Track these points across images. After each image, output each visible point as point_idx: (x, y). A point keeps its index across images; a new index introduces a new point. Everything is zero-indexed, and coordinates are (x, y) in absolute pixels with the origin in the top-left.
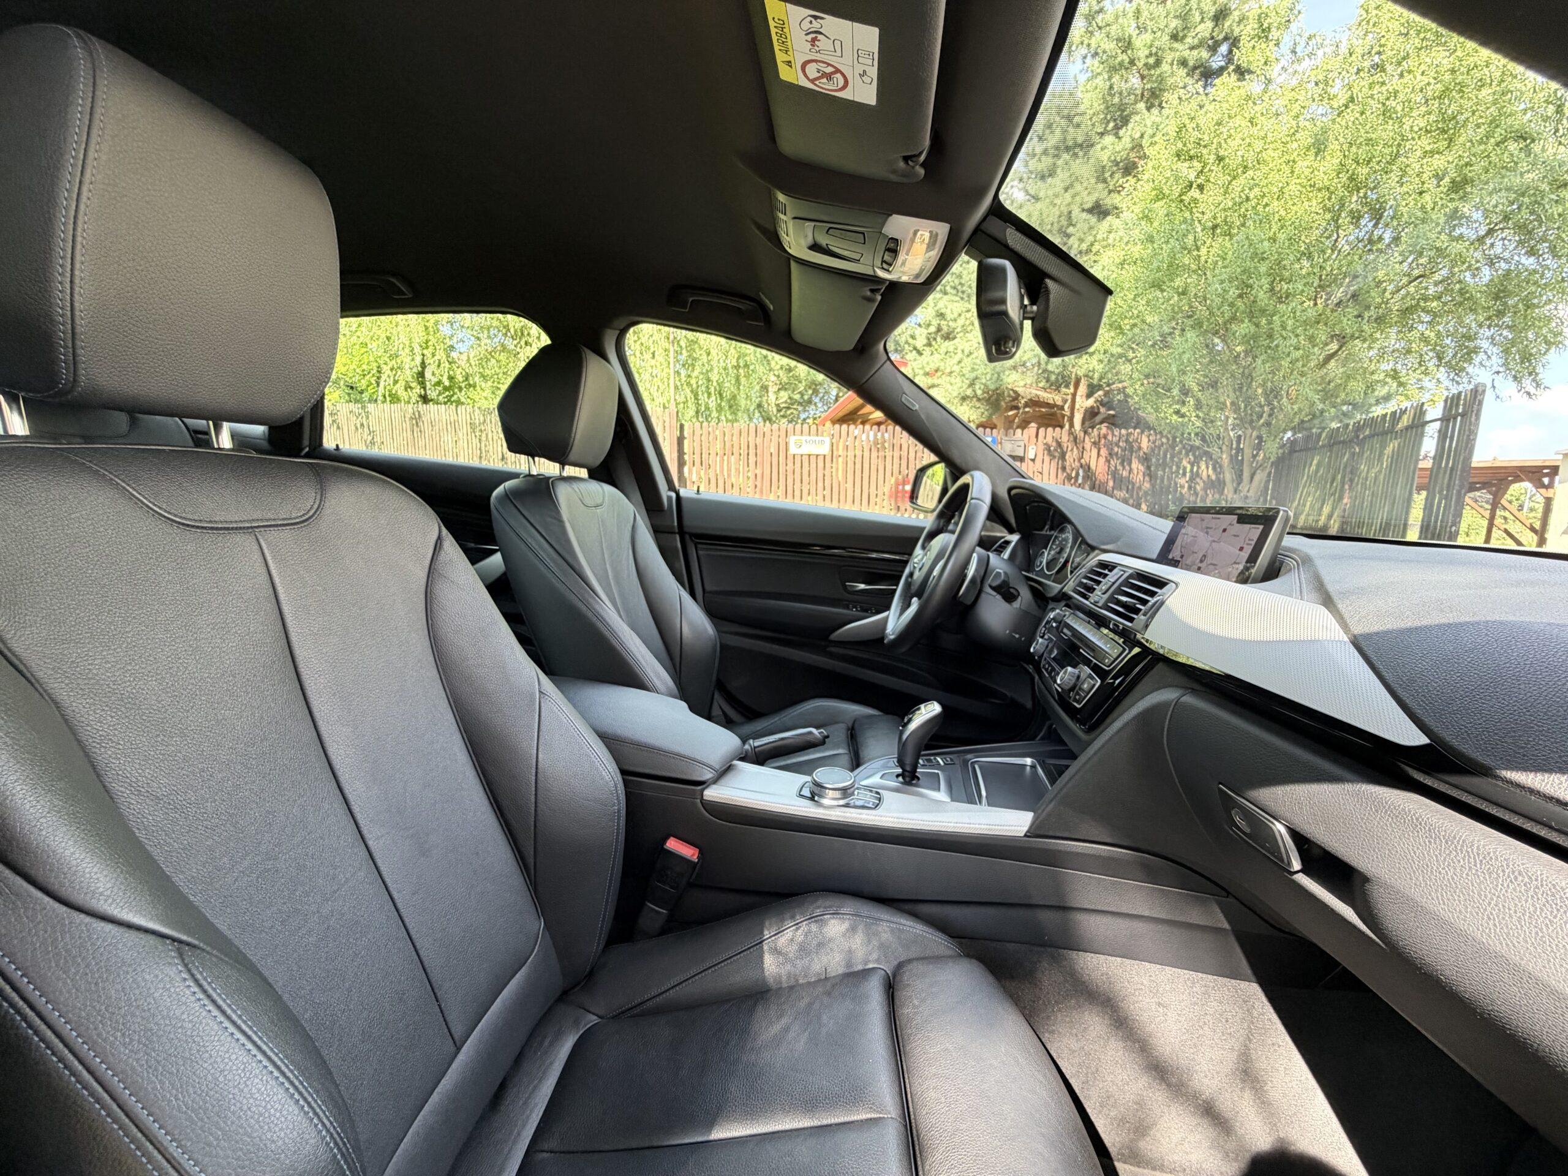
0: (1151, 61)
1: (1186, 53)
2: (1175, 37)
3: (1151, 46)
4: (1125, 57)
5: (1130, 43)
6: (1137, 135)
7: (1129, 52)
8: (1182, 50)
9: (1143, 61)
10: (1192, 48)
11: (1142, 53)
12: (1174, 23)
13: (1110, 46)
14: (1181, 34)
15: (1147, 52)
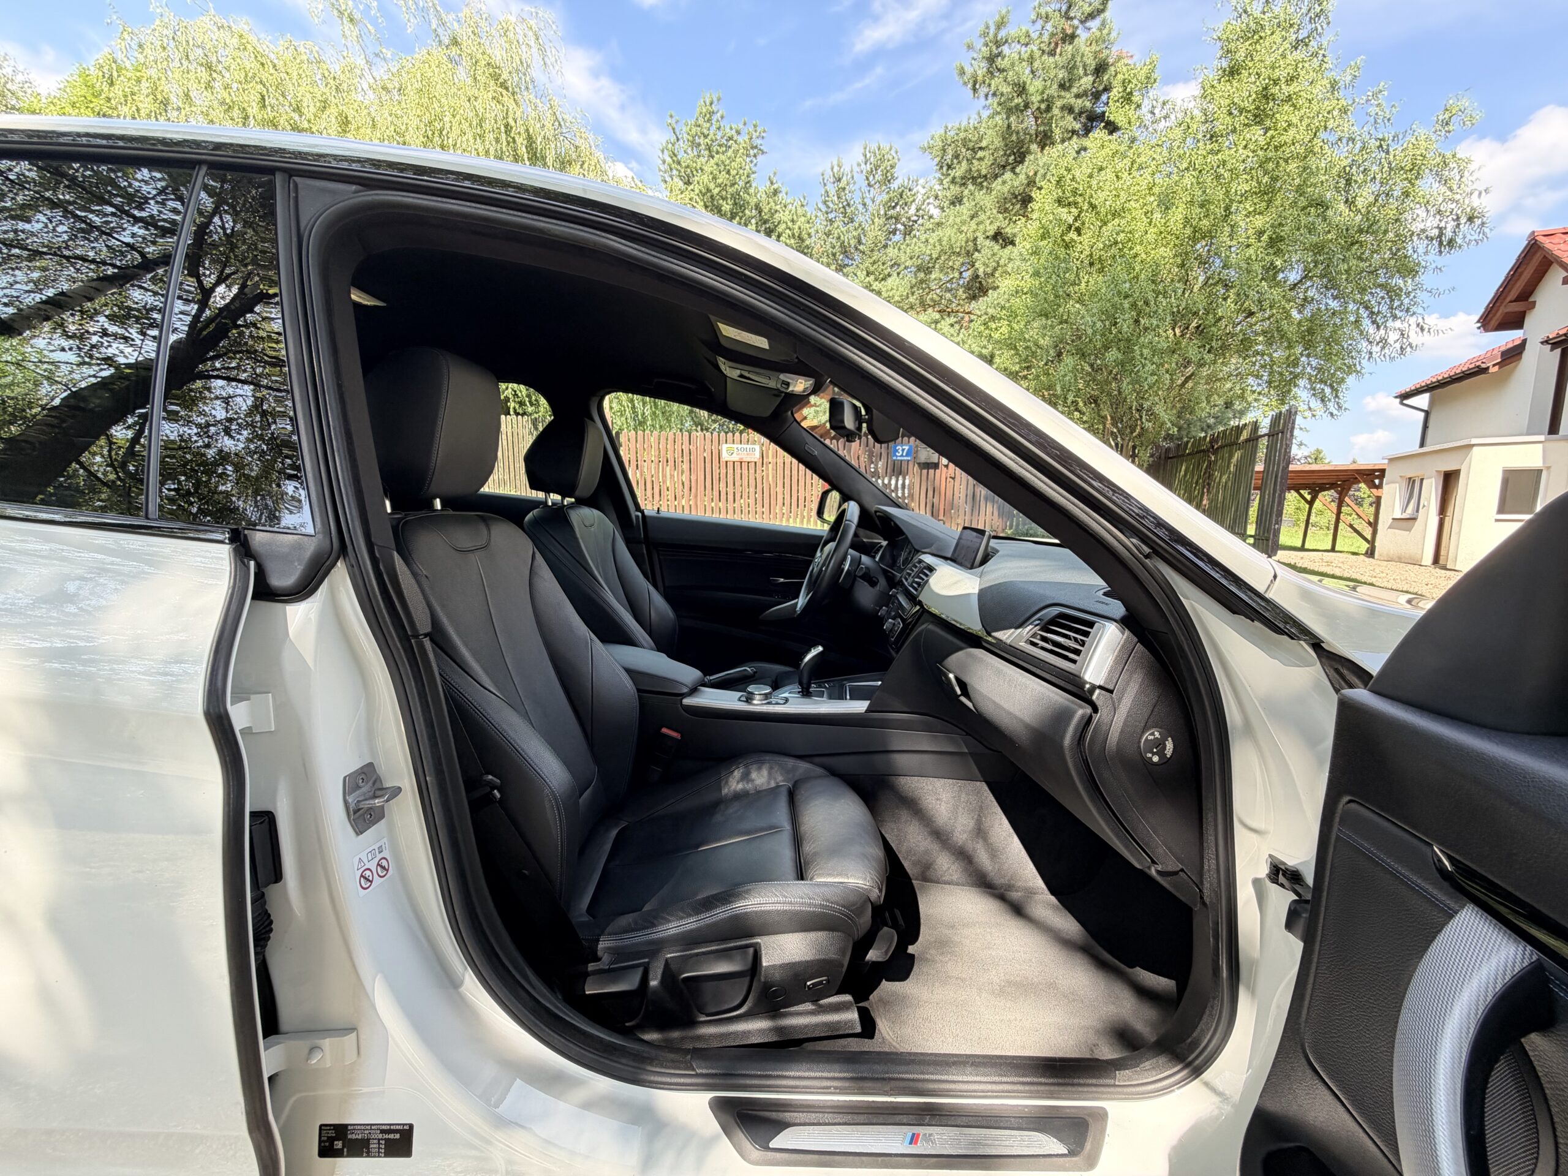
0: (1043, 106)
1: (1073, 101)
2: (1062, 86)
3: (1043, 93)
4: (1020, 100)
5: (1024, 88)
6: (1031, 174)
7: (1024, 96)
8: (1069, 98)
9: (1036, 105)
10: (1077, 96)
11: (1035, 99)
12: (1062, 74)
13: (1006, 89)
14: (1068, 85)
15: (1039, 98)
